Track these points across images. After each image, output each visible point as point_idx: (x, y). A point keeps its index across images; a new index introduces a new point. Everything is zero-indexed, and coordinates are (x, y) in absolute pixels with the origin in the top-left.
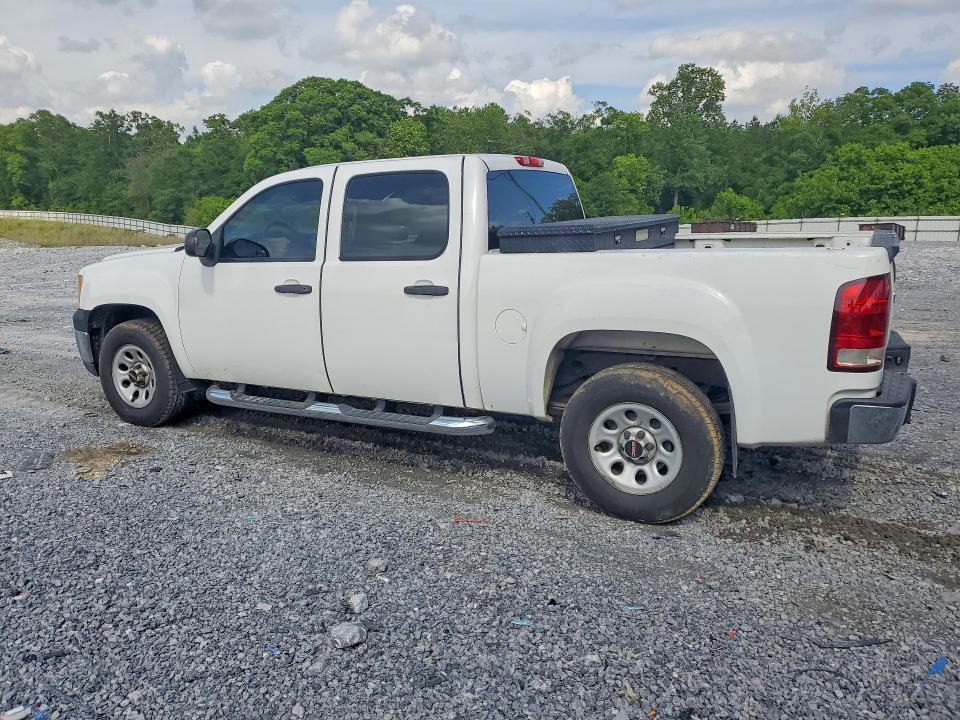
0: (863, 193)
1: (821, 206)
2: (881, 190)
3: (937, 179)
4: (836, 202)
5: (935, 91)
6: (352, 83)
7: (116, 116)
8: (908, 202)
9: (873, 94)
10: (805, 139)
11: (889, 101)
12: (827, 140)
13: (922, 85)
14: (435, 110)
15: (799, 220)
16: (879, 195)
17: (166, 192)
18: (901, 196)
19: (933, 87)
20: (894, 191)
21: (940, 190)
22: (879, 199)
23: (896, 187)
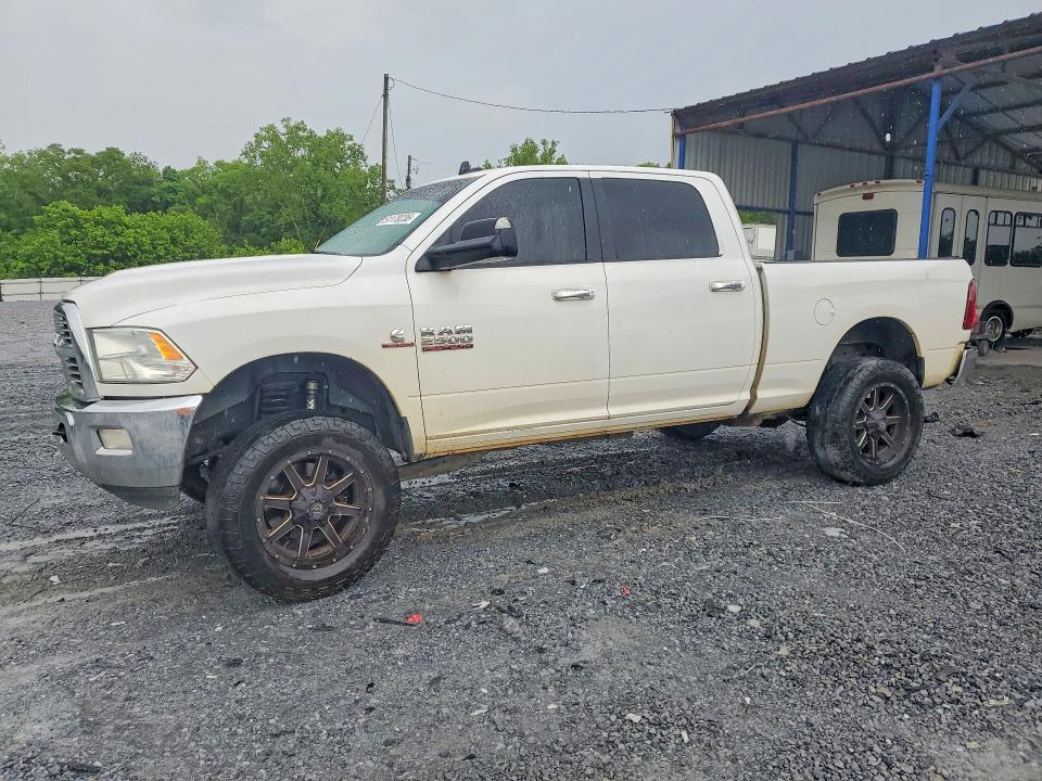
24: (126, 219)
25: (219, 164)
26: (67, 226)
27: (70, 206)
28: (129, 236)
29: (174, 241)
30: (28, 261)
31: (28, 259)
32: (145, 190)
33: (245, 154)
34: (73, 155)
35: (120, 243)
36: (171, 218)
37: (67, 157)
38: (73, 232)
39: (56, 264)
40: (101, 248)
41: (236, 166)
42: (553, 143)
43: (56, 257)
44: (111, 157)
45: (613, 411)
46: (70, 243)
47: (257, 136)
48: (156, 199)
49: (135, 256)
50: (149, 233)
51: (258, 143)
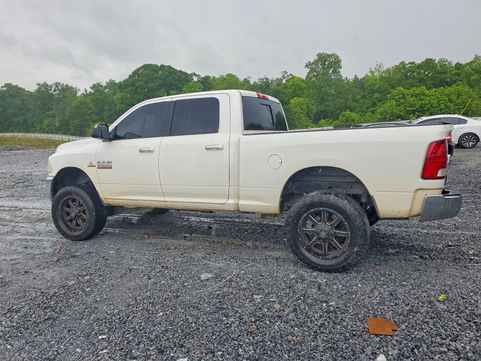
5: (437, 62)
6: (167, 67)
7: (47, 85)
9: (408, 65)
13: (431, 59)
14: (207, 78)
16: (413, 112)
17: (75, 121)
19: (435, 60)
22: (414, 114)
24: (427, 92)
26: (400, 98)
27: (402, 89)
28: (426, 100)
29: (450, 101)
30: (381, 115)
31: (381, 114)
32: (442, 76)
34: (410, 65)
35: (422, 104)
37: (407, 66)
39: (392, 115)
40: (413, 107)
43: (393, 112)
44: (429, 63)
45: (167, 199)
46: (399, 105)
48: (448, 80)
49: (428, 110)
50: (438, 98)
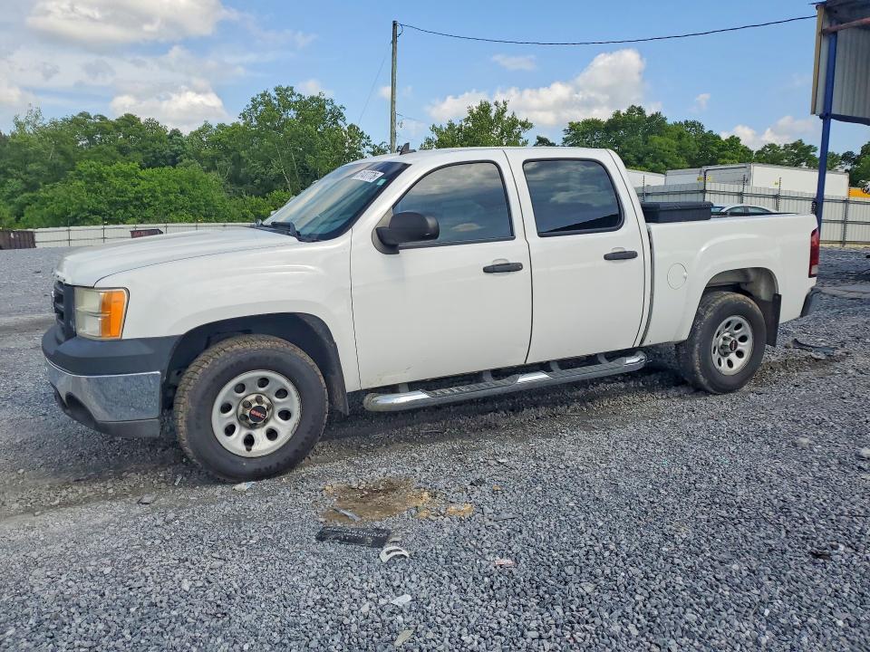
0: (112, 204)
1: (76, 216)
2: (125, 202)
3: (166, 194)
4: (90, 212)
8: (149, 212)
10: (38, 153)
11: (108, 127)
12: (58, 155)
15: (67, 228)
18: (145, 206)
20: (138, 203)
21: (169, 202)
23: (137, 199)
25: (221, 126)
33: (244, 116)
36: (180, 171)
38: (97, 184)
41: (235, 126)
42: (505, 103)
47: (253, 100)
51: (254, 107)
